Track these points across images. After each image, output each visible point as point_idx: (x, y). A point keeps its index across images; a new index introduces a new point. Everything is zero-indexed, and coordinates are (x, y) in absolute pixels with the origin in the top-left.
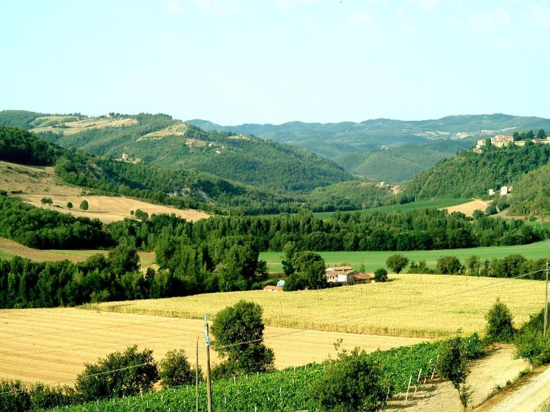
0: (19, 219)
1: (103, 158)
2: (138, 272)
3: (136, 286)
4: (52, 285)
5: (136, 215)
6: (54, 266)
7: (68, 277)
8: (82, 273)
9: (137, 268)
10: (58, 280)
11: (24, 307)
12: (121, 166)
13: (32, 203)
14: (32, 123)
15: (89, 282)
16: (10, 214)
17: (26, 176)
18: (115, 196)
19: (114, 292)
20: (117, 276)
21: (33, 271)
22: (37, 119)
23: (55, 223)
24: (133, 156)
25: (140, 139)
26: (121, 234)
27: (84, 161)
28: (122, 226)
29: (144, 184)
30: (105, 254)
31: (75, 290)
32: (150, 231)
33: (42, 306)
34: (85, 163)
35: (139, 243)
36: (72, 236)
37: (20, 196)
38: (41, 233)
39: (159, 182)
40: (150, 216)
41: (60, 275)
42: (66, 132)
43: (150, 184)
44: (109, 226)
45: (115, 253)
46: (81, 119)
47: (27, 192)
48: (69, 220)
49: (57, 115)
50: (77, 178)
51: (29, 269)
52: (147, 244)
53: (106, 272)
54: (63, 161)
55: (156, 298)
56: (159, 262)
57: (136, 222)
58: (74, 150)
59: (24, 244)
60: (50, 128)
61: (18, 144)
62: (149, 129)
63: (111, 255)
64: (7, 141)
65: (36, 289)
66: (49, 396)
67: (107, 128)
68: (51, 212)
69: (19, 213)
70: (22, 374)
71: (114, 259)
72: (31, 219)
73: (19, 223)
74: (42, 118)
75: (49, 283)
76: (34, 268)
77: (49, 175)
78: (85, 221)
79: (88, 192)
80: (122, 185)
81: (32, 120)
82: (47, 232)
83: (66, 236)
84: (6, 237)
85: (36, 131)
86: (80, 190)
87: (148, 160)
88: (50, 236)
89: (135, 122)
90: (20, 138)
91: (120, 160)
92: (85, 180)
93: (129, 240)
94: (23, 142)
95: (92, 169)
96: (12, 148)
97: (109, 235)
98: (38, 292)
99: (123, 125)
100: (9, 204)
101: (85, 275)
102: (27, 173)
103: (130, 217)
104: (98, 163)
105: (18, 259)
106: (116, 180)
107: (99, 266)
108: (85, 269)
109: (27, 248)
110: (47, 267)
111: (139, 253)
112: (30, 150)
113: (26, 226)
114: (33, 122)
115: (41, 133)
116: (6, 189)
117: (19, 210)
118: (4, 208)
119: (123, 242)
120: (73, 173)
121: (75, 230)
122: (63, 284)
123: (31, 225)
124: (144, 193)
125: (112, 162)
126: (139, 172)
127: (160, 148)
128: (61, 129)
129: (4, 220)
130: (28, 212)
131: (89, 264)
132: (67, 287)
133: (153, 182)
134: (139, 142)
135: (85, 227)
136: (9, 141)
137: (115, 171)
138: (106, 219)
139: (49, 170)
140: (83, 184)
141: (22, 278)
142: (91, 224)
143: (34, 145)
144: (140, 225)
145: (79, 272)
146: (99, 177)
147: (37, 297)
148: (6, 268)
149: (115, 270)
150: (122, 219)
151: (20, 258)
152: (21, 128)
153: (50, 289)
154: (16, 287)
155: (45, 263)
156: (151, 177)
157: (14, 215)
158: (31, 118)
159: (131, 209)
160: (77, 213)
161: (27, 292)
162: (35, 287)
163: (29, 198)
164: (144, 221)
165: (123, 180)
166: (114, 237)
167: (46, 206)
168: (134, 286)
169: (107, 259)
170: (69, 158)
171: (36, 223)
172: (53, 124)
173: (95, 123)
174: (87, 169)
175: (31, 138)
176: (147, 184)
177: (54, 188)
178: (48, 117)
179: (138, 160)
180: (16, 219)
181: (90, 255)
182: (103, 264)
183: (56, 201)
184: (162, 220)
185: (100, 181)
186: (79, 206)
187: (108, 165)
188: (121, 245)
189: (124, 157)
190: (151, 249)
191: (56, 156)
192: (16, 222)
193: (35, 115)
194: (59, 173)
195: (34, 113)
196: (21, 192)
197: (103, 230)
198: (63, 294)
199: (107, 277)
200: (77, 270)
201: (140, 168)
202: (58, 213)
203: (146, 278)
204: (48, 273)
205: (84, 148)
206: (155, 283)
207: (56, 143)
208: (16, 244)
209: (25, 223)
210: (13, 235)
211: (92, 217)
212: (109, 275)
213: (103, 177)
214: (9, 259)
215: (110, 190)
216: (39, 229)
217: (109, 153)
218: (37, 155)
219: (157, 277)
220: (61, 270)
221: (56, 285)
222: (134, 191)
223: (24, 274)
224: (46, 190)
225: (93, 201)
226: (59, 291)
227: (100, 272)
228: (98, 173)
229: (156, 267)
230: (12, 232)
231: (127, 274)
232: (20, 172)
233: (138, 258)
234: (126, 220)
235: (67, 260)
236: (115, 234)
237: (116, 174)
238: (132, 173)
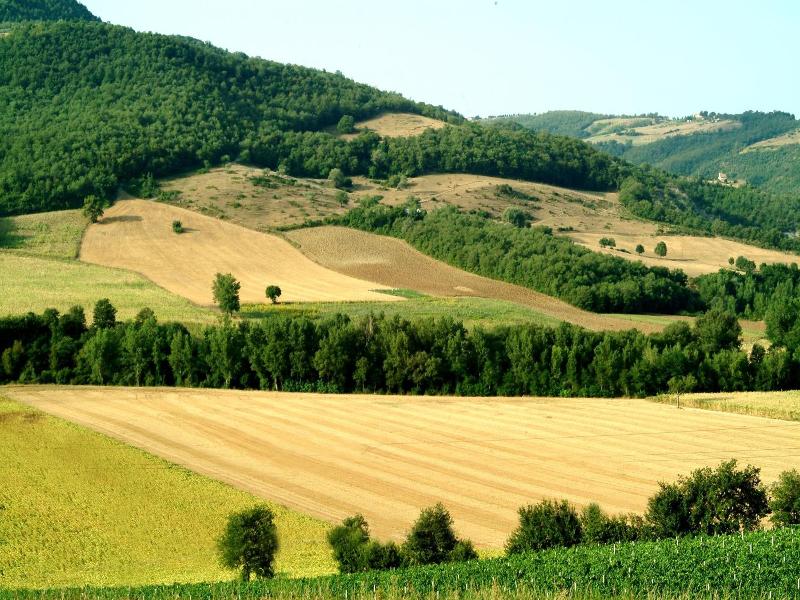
0: (568, 268)
1: (689, 179)
2: (739, 351)
3: (736, 371)
4: (613, 366)
5: (737, 265)
6: (616, 337)
7: (637, 355)
8: (656, 349)
9: (737, 344)
10: (622, 357)
11: (573, 395)
12: (715, 191)
13: (587, 246)
14: (589, 129)
15: (666, 363)
16: (555, 261)
17: (579, 207)
18: (706, 235)
19: (703, 379)
20: (707, 355)
21: (587, 344)
22: (596, 123)
23: (619, 275)
24: (734, 176)
25: (745, 151)
26: (714, 293)
27: (662, 184)
28: (716, 282)
29: (750, 218)
30: (691, 321)
31: (646, 373)
32: (757, 290)
33: (599, 395)
34: (663, 188)
35: (740, 308)
36: (642, 294)
37: (571, 235)
38: (598, 288)
39: (773, 215)
40: (758, 267)
41: (625, 351)
42: (637, 141)
43: (759, 218)
44: (697, 281)
45: (705, 321)
46: (658, 122)
47: (580, 229)
48: (639, 271)
49: (624, 117)
50: (652, 209)
51: (581, 341)
52: (752, 308)
53: (692, 349)
54: (631, 185)
55: (766, 390)
56: (770, 336)
57: (737, 275)
58: (648, 168)
59: (575, 305)
60: (613, 136)
61: (568, 160)
62: (758, 135)
63: (699, 324)
64: (553, 157)
65: (591, 371)
66: (607, 525)
67: (696, 134)
68: (613, 259)
69: (568, 260)
70: (570, 491)
71: (704, 330)
72: (585, 268)
73: (568, 275)
74: (604, 122)
75: (608, 363)
76: (588, 339)
77: (611, 205)
78: (662, 273)
79: (666, 229)
80: (717, 220)
81: (588, 125)
82: (607, 288)
83: (633, 294)
84: (550, 294)
85: (594, 140)
86: (654, 227)
87: (756, 182)
88: (612, 294)
89: (738, 124)
90: (572, 150)
91: (715, 182)
92: (662, 212)
93: (725, 302)
94: (575, 158)
95: (673, 196)
96: (560, 166)
97: (697, 295)
98: (594, 374)
99: (720, 130)
100: (555, 246)
101: (660, 352)
102: (580, 201)
103: (728, 266)
104: (682, 188)
105: (566, 326)
106: (709, 212)
107: (681, 340)
108: (660, 344)
109: (579, 311)
110: (606, 338)
111: (742, 323)
112: (585, 168)
113: (578, 278)
114: (589, 128)
115: (601, 144)
116: (550, 225)
117: (569, 256)
118: (548, 252)
119: (717, 306)
120: (644, 202)
121: (646, 285)
122: (629, 364)
123: (585, 277)
124: (750, 232)
125: (703, 185)
126: (742, 201)
127: (775, 163)
128: (629, 138)
129: (548, 270)
130: (581, 259)
131: (667, 336)
132: (635, 369)
133: (764, 215)
134: (745, 155)
135: (662, 282)
136: (556, 155)
137: (707, 199)
138: (692, 270)
139: (612, 197)
140: (660, 218)
141: (571, 354)
142: (671, 277)
143: (591, 162)
144: (742, 279)
145: (652, 347)
146: (682, 208)
147: (592, 382)
148: (549, 339)
149: (705, 346)
150: (716, 270)
151: (568, 325)
152: (573, 137)
153: (610, 371)
154: (563, 366)
155: (603, 333)
156: (760, 208)
157: (561, 263)
158: (587, 122)
159: (730, 256)
160: (651, 262)
161: (578, 373)
162: (589, 367)
163: (583, 239)
164: (749, 273)
165: (719, 212)
166: (704, 297)
167: (606, 251)
168: (733, 371)
169: (694, 330)
170: (640, 179)
171: (592, 274)
172: (618, 130)
173: (678, 127)
174: (666, 195)
175: (586, 151)
176: (754, 219)
177: (617, 223)
178: (611, 120)
179: (742, 182)
180: (565, 268)
181: (668, 323)
182: (687, 337)
183: (620, 243)
184: (776, 273)
185: (685, 213)
186: (653, 250)
187: (696, 190)
188: (714, 309)
189: (721, 177)
190: (760, 317)
191: (621, 177)
192: (564, 273)
193: (593, 118)
194: (625, 202)
195: (591, 114)
196: (571, 229)
197: (688, 286)
198: (629, 379)
199: (692, 357)
200: (649, 344)
201: (745, 194)
202: (623, 260)
203: (751, 359)
204: (608, 348)
205: (660, 165)
206: (765, 368)
207: (621, 158)
208: (564, 305)
209: (577, 274)
210: (560, 292)
211: (672, 266)
212: (696, 353)
213: (690, 209)
214: (554, 326)
215: (699, 226)
216: (595, 283)
217: (698, 172)
218: (595, 175)
219: (767, 360)
220: (625, 343)
221: (619, 365)
222: (734, 229)
223: (574, 347)
224: (606, 227)
225: (675, 244)
226: (623, 375)
227: (682, 349)
228: (682, 201)
229: (766, 344)
230: (558, 287)
231: (723, 353)
232: (571, 201)
233: (739, 330)
234: (722, 272)
235: (635, 329)
236: (705, 292)
237: (709, 203)
238: (732, 202)
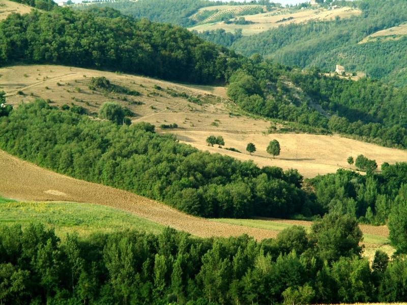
0: (173, 169)
1: (304, 72)
2: (360, 258)
3: (357, 280)
4: (223, 276)
5: (357, 164)
6: (225, 244)
7: (248, 263)
8: (269, 257)
9: (358, 251)
10: (232, 267)
12: (333, 85)
13: (193, 145)
14: (194, 17)
15: (281, 272)
16: (159, 161)
17: (184, 102)
18: (323, 132)
19: (321, 289)
20: (326, 263)
22: (202, 10)
23: (228, 176)
24: (353, 68)
25: (365, 41)
26: (332, 195)
27: (274, 77)
28: (334, 183)
29: (371, 112)
30: (307, 226)
31: (259, 283)
32: (379, 191)
34: (275, 81)
35: (360, 211)
36: (254, 197)
37: (175, 132)
38: (206, 191)
39: (395, 111)
40: (379, 167)
41: (235, 259)
42: (247, 31)
43: (380, 113)
44: (314, 182)
45: (322, 226)
46: (269, 10)
47: (185, 126)
48: (250, 172)
49: (232, 3)
50: (263, 104)
51: (188, 249)
52: (374, 211)
53: (308, 256)
54: (241, 78)
55: (390, 302)
56: (394, 241)
57: (356, 175)
58: (259, 59)
59: (180, 209)
60: (221, 25)
61: (172, 51)
62: (379, 23)
63: (316, 229)
64: (154, 46)
65: (198, 281)
67: (312, 22)
68: (222, 159)
69: (173, 160)
71: (321, 235)
72: (191, 169)
73: (173, 176)
75: (218, 273)
76: (195, 247)
77: (219, 100)
78: (275, 174)
79: (279, 126)
80: (335, 116)
81: (193, 12)
82: (215, 190)
83: (244, 197)
84: (153, 197)
85: (200, 29)
86: (265, 124)
87: (377, 74)
88: (220, 197)
89: (357, 12)
90: (175, 40)
91: (332, 75)
92: (275, 108)
93: (345, 205)
94: (179, 48)
95: (286, 90)
96: (163, 57)
97: (313, 197)
98: (201, 285)
99: (338, 18)
100: (158, 145)
101: (274, 259)
102: (185, 96)
103: (347, 167)
104: (297, 81)
105: (170, 232)
106: (326, 108)
107: (297, 246)
108: (274, 251)
109: (184, 215)
110: (215, 246)
111: (363, 227)
112: (190, 59)
113: (183, 180)
114: (195, 15)
115: (207, 33)
116: (152, 122)
117: (173, 156)
118: (150, 151)
119: (336, 210)
120: (255, 96)
121: (258, 187)
122: (240, 274)
123: (191, 178)
124: (370, 129)
125: (319, 78)
126: (362, 96)
127: (397, 54)
128: (239, 27)
129: (151, 170)
130: (186, 159)
131: (281, 242)
132: (247, 279)
133: (385, 111)
134: (364, 46)
135: (275, 184)
136: (158, 46)
137: (324, 93)
138: (308, 170)
139: (220, 91)
140: (273, 114)
141: (177, 264)
142: (285, 178)
143: (197, 52)
144: (363, 180)
145: (265, 254)
146: (297, 103)
147: (200, 294)
148: (152, 246)
149: (322, 254)
150: (334, 170)
151: (173, 231)
152: (176, 25)
153: (219, 282)
154: (167, 277)
155: (212, 240)
156: (382, 102)
157: (164, 163)
158: (192, 8)
159: (349, 155)
160: (263, 161)
161: (184, 283)
162: (196, 277)
163: (190, 137)
164: (370, 173)
165: (336, 108)
166: (321, 200)
167: (214, 150)
168: (353, 281)
169: (311, 235)
170: (250, 72)
171: (199, 176)
172: (226, 19)
173: (292, 15)
174: (278, 89)
175: (191, 41)
176: (375, 114)
177: (225, 120)
178: (218, 7)
179: (361, 75)
180: (168, 169)
181: (282, 228)
182: (303, 243)
183: (229, 141)
184: (400, 174)
185: (300, 109)
186: (266, 149)
187: (312, 83)
188: (332, 213)
189: (339, 69)
190: (382, 221)
191: (229, 69)
192: (168, 174)
194: (234, 97)
196: (176, 126)
197: (304, 187)
198: (241, 289)
199: (309, 265)
200: (262, 251)
201: (365, 88)
202: (232, 160)
203: (373, 267)
204: (217, 256)
205: (275, 56)
206: (389, 277)
207: (230, 48)
208: (167, 209)
209: (182, 175)
210: (163, 195)
211: (286, 166)
212: (313, 260)
213: (305, 104)
214: (157, 232)
215: (315, 123)
216: (203, 185)
217: (314, 64)
218: (201, 68)
219: (391, 267)
220: (236, 250)
221: (229, 275)
222: (353, 125)
223: (180, 256)
224: (214, 124)
225: (288, 142)
226: (234, 284)
227: (298, 257)
228: (296, 96)
229: (390, 251)
230: (161, 189)
231: (342, 261)
232: (175, 96)
233: (359, 235)
234: (341, 172)
235: (246, 235)
236: (322, 194)
237: (326, 98)
238: (351, 96)
